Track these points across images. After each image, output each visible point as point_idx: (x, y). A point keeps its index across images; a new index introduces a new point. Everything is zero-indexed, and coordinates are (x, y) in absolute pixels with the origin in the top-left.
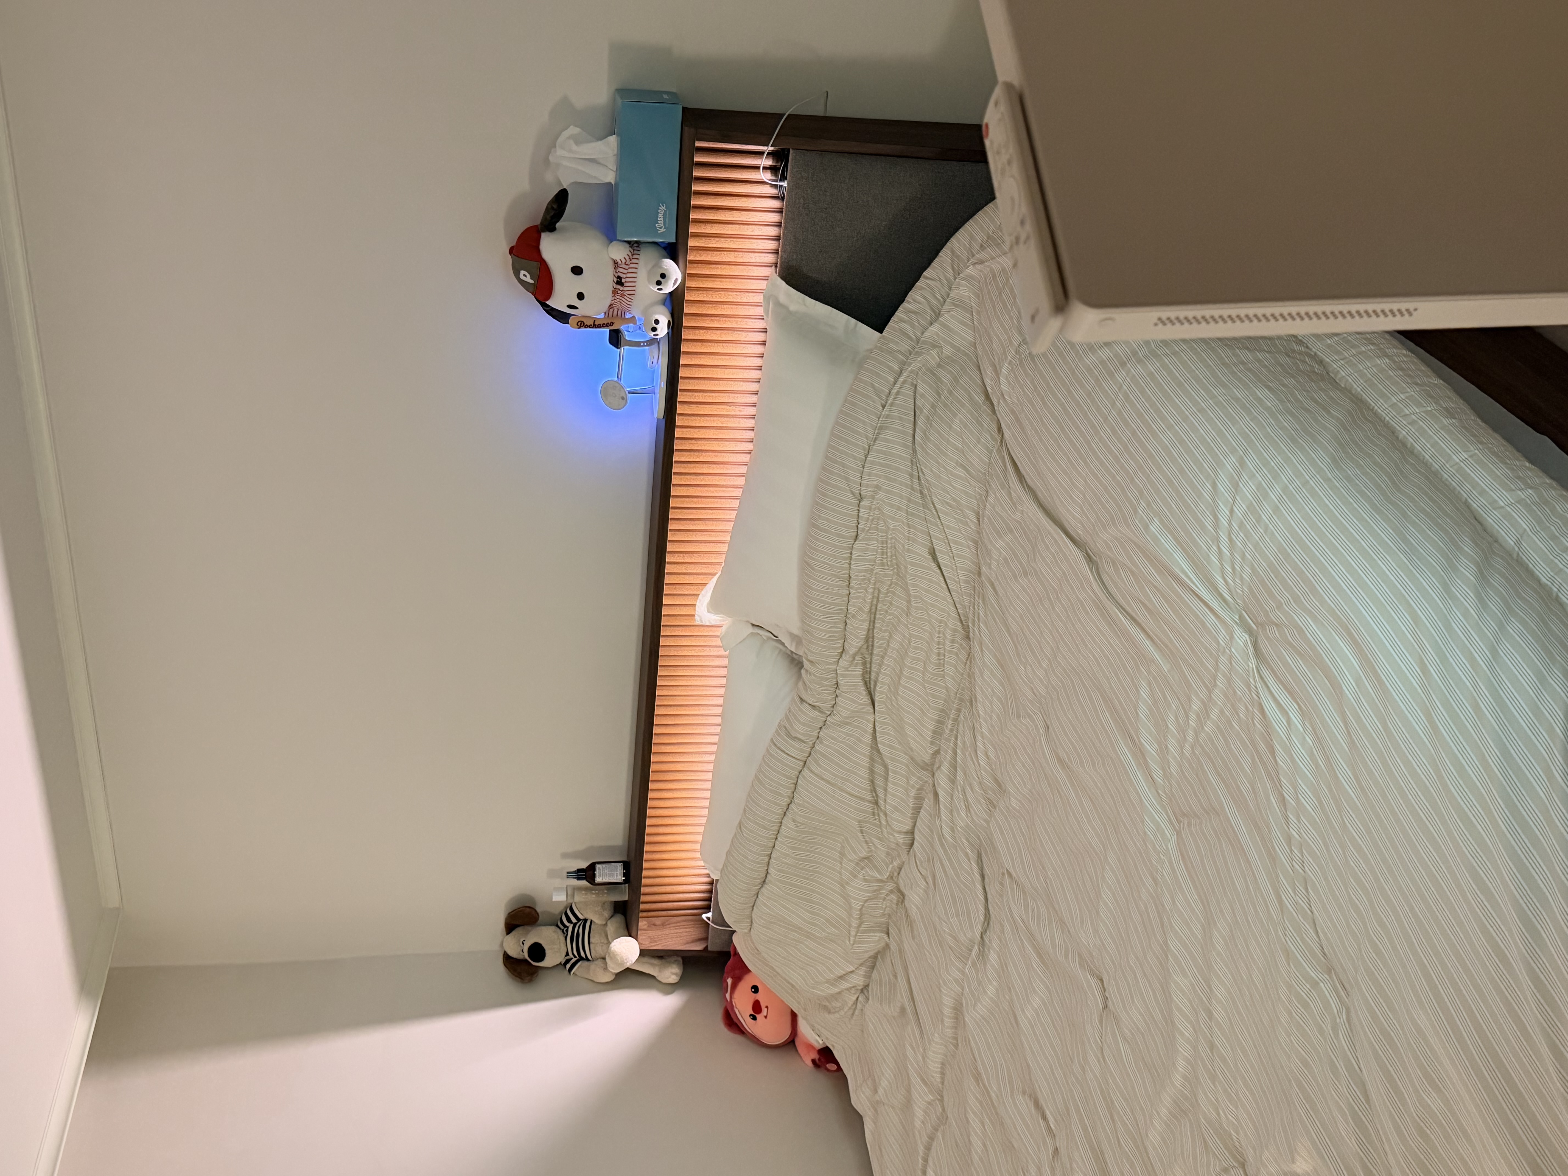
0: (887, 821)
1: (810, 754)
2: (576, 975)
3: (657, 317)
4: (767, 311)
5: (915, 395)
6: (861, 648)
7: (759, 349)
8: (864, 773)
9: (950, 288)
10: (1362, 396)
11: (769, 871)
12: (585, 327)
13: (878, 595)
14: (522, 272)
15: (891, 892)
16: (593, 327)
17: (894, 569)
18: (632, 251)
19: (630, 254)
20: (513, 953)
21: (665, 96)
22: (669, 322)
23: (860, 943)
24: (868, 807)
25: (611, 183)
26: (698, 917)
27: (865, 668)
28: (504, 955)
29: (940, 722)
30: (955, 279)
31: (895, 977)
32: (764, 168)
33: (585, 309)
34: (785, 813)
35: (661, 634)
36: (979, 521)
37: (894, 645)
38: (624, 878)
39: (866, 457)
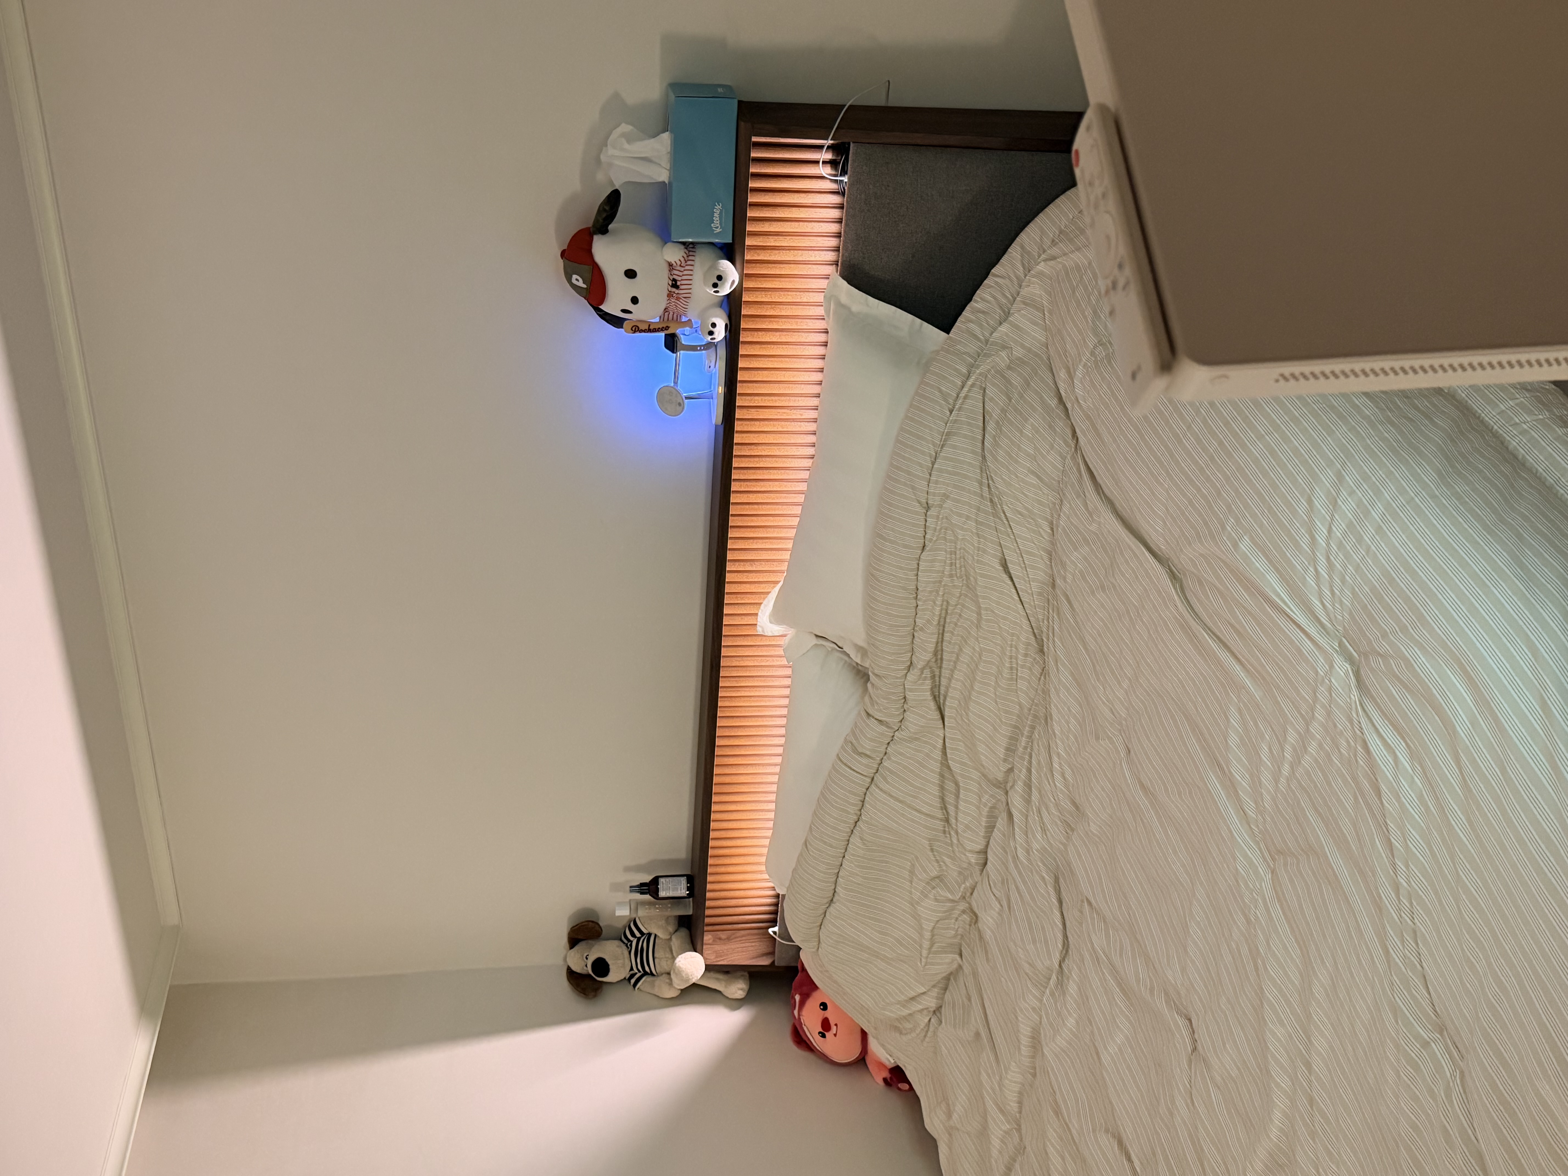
0: (958, 840)
1: (878, 770)
2: (641, 990)
3: (715, 320)
4: (827, 311)
5: (984, 399)
6: (929, 661)
7: (821, 350)
8: (935, 790)
9: (1020, 286)
10: (1467, 402)
11: (836, 890)
12: (640, 332)
13: (947, 607)
14: (575, 277)
15: (964, 912)
16: (647, 332)
17: (963, 580)
18: (687, 252)
19: (685, 256)
20: (576, 968)
21: (720, 90)
22: (726, 325)
23: (932, 964)
24: (939, 825)
25: (664, 182)
26: (764, 930)
27: (934, 681)
28: (568, 969)
29: (1013, 740)
30: (1026, 276)
31: (969, 1000)
32: (824, 162)
33: (639, 313)
34: (852, 831)
35: (723, 644)
36: (1053, 531)
37: (964, 658)
38: (688, 892)
39: (933, 463)
